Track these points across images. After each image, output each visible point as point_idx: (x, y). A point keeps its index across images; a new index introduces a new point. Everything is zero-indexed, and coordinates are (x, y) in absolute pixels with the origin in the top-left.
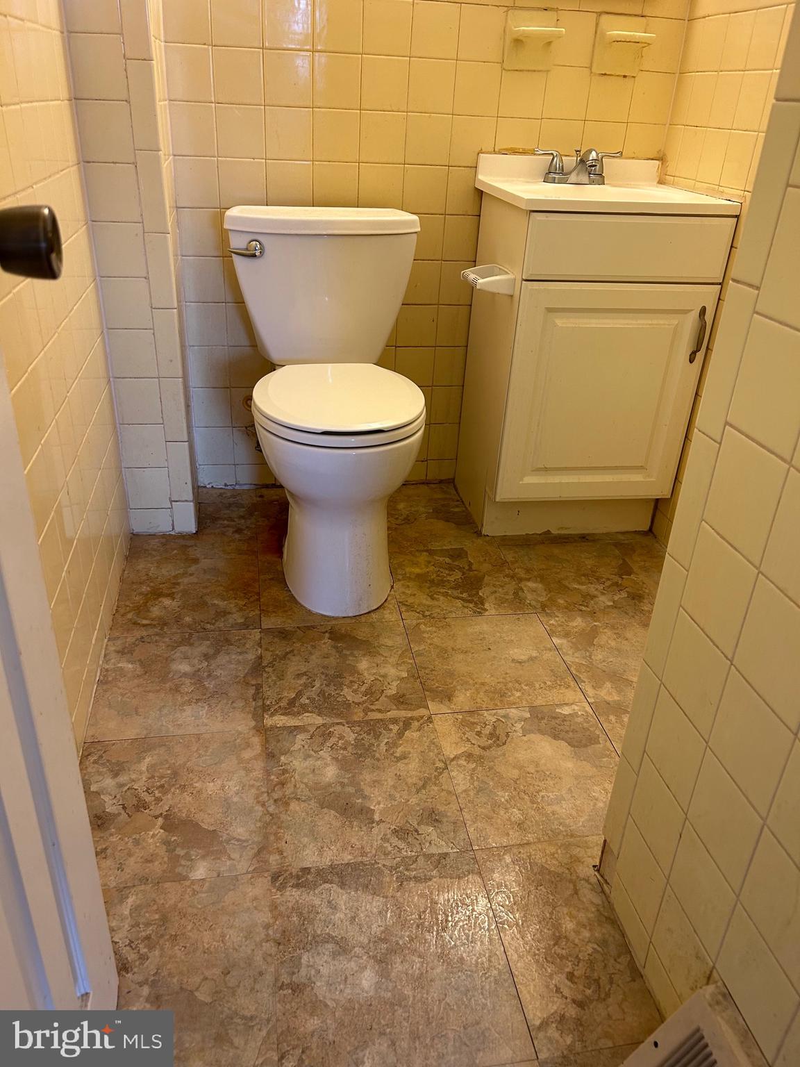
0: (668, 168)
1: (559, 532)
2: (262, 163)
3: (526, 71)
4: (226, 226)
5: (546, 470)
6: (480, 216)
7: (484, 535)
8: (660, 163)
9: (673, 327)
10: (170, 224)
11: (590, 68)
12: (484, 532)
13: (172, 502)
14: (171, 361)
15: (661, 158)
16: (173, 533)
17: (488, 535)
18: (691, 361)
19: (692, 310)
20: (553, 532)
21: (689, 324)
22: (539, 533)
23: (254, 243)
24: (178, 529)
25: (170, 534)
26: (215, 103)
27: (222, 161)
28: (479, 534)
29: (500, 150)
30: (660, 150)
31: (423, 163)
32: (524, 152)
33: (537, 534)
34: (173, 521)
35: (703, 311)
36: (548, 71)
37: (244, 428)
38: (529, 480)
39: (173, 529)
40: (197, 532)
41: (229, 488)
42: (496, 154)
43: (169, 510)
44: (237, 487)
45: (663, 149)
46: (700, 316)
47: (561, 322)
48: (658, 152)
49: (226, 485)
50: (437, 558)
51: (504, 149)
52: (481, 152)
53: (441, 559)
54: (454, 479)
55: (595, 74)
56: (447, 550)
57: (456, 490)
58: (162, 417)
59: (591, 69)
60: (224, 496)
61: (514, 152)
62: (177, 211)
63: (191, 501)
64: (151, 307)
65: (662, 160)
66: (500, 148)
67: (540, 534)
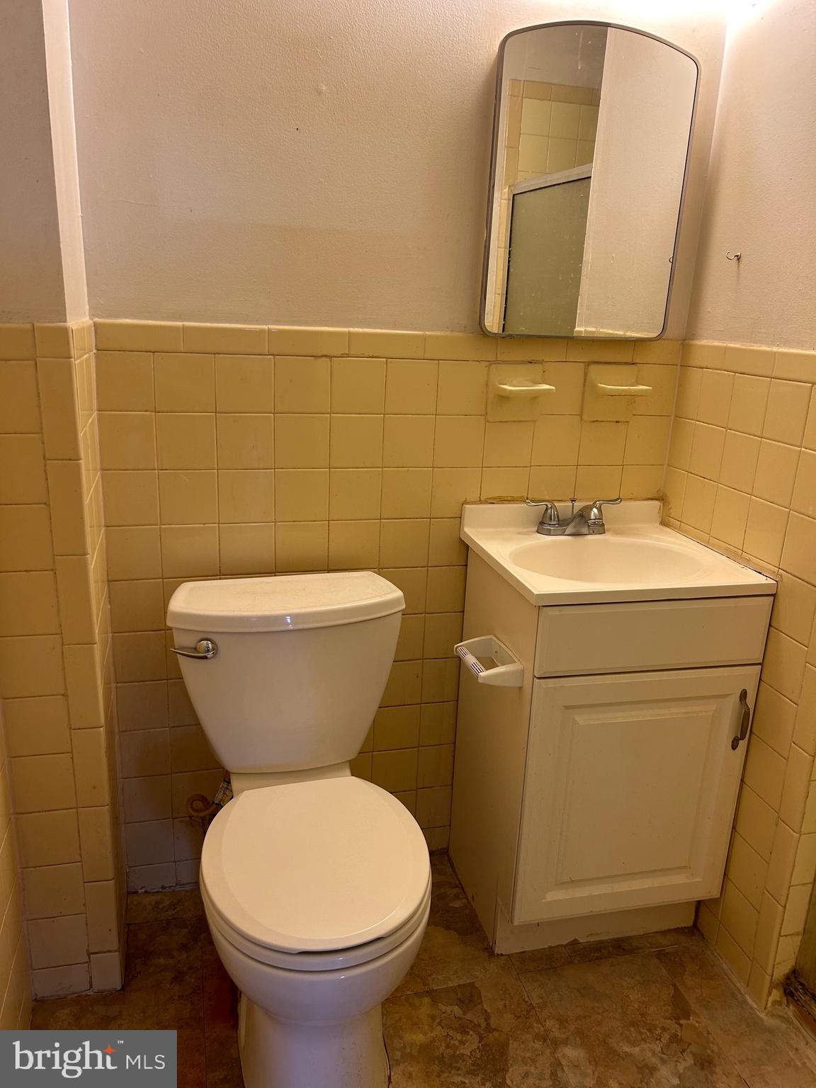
0: (671, 511)
1: (588, 940)
2: (215, 527)
3: (512, 422)
4: (169, 624)
5: (572, 883)
6: (467, 565)
7: (498, 955)
8: (662, 505)
9: (711, 714)
10: (97, 631)
11: (581, 415)
12: (497, 951)
13: (89, 954)
14: (94, 788)
15: (661, 498)
16: (90, 993)
17: (502, 955)
18: (734, 747)
19: (732, 694)
20: (581, 941)
21: (730, 707)
22: (564, 943)
23: (205, 642)
24: (97, 986)
25: (86, 995)
26: (158, 470)
27: (165, 529)
28: (490, 951)
29: (487, 499)
30: (659, 490)
31: (402, 517)
32: (513, 500)
33: (562, 946)
34: (91, 978)
35: (744, 695)
36: (535, 421)
37: (188, 818)
38: (552, 896)
39: (91, 987)
40: (123, 986)
41: (167, 890)
42: (481, 503)
43: (87, 965)
44: (178, 888)
45: (662, 489)
46: (740, 700)
47: (582, 719)
48: (657, 492)
49: (163, 887)
50: (443, 1008)
51: (491, 498)
52: (465, 502)
53: (449, 1009)
54: (447, 849)
55: (586, 422)
56: (454, 990)
57: (452, 866)
58: (80, 855)
59: (581, 417)
60: (161, 906)
61: (502, 500)
62: (109, 586)
63: (116, 951)
64: (70, 728)
65: (663, 500)
66: (486, 497)
67: (566, 946)
